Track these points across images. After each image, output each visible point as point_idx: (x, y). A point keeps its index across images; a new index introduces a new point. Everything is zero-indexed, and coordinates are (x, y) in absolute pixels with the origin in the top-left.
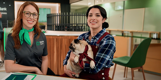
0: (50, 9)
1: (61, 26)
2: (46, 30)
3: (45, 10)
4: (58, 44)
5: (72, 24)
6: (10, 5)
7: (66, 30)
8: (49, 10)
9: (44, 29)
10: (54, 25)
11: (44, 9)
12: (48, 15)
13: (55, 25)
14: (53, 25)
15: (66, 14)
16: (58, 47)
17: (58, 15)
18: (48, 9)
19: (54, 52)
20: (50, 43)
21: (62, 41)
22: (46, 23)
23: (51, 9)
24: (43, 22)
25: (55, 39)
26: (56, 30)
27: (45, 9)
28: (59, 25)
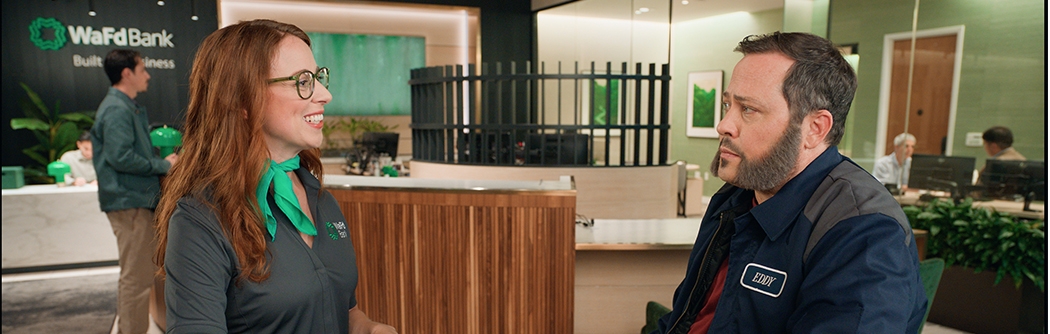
0: (423, 38)
1: (492, 138)
2: (399, 161)
3: (393, 45)
4: (490, 239)
5: (544, 127)
6: (195, 18)
7: (518, 161)
8: (414, 46)
9: (394, 156)
10: (456, 131)
11: (389, 38)
12: (415, 73)
13: (460, 131)
14: (450, 133)
15: (506, 68)
16: (490, 256)
17: (465, 73)
18: (408, 37)
19: (465, 284)
20: (444, 230)
21: (510, 220)
22: (409, 120)
23: (428, 42)
24: (382, 114)
25: (471, 208)
26: (464, 160)
27: (396, 37)
28: (483, 131)
